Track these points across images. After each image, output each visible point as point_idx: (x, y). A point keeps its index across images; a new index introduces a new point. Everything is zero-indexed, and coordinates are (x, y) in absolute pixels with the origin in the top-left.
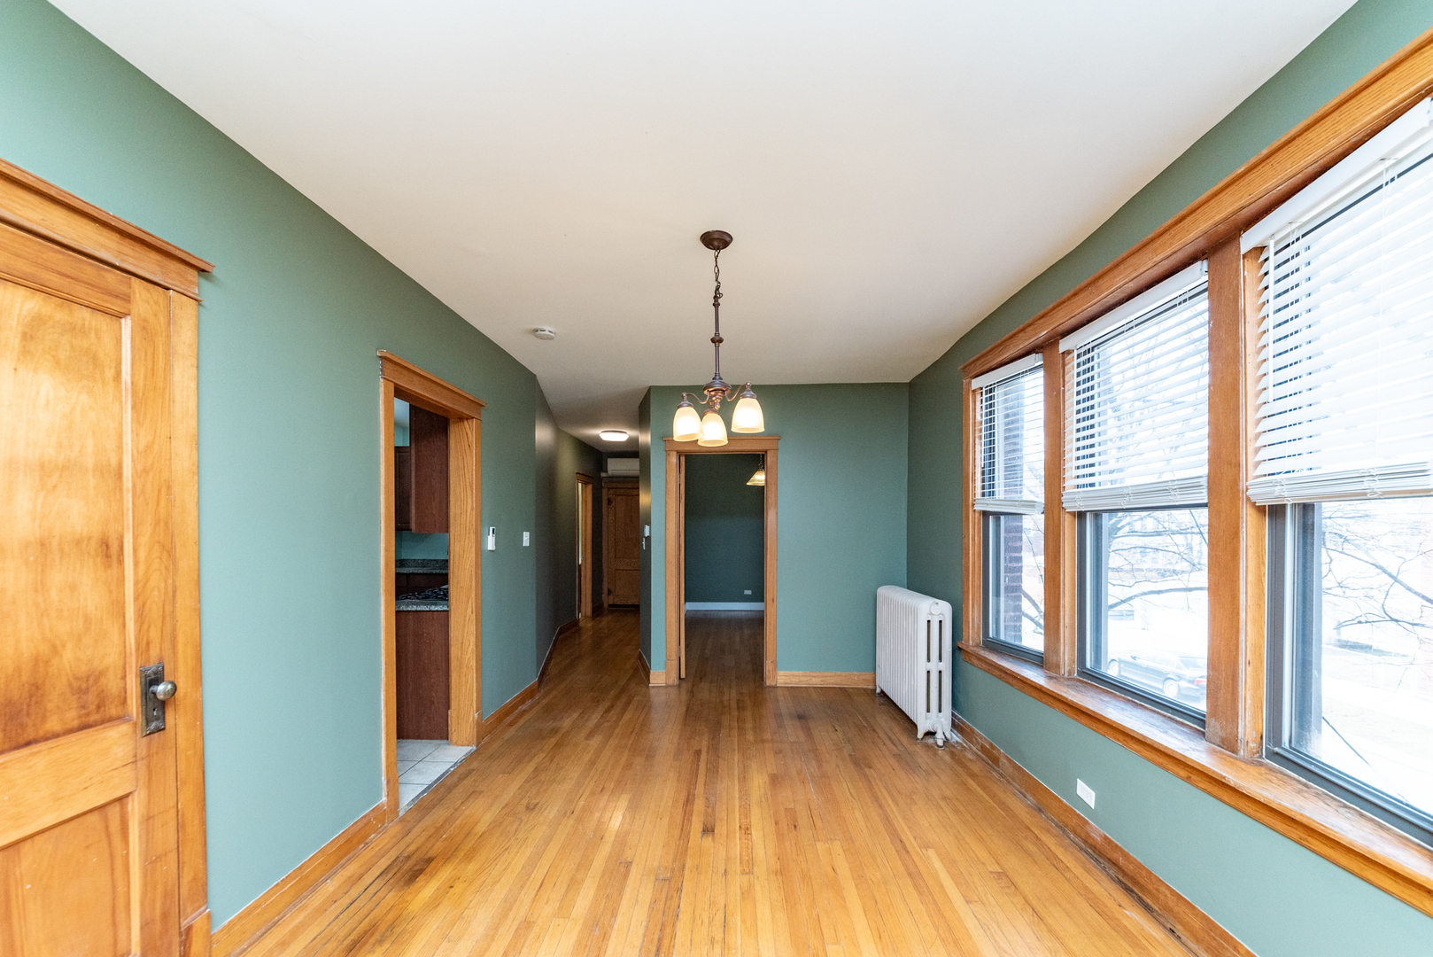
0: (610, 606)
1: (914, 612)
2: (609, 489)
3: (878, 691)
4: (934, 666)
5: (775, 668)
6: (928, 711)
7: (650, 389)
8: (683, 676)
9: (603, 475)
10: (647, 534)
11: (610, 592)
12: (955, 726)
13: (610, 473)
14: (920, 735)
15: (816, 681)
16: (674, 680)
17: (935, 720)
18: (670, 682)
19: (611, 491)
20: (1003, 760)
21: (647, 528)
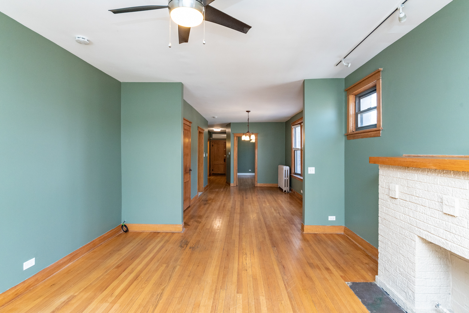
0: (213, 174)
1: (283, 169)
2: (212, 142)
3: (278, 187)
4: (286, 178)
5: (257, 183)
6: (285, 187)
7: (230, 123)
8: (237, 185)
9: (211, 138)
10: (229, 154)
11: (212, 170)
12: (290, 190)
13: (213, 138)
14: (284, 191)
15: (265, 186)
16: (235, 185)
17: (286, 188)
18: (235, 186)
19: (213, 143)
20: (295, 192)
21: (229, 153)
